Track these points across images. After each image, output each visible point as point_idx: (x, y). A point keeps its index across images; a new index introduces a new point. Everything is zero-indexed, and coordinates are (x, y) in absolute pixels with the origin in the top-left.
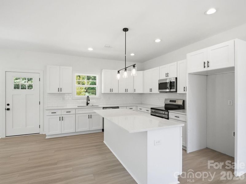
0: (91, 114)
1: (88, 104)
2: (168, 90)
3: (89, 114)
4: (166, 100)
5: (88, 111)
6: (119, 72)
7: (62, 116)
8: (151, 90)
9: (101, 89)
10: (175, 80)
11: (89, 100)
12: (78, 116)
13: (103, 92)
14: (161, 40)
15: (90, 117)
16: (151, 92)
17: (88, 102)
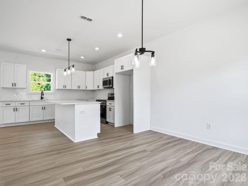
0: (44, 106)
1: (42, 98)
2: (108, 86)
3: (43, 106)
4: (109, 94)
5: (42, 103)
6: (65, 70)
7: (16, 107)
8: (98, 87)
9: (55, 86)
10: (111, 79)
11: (43, 95)
12: (32, 108)
13: (57, 88)
14: (100, 49)
15: (44, 108)
16: (98, 89)
17: (43, 96)
